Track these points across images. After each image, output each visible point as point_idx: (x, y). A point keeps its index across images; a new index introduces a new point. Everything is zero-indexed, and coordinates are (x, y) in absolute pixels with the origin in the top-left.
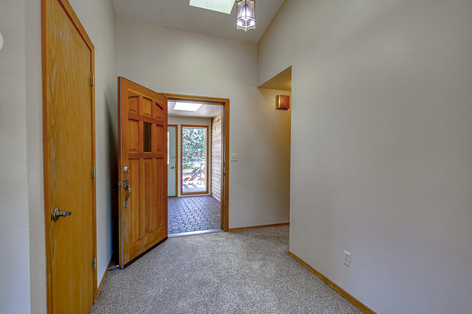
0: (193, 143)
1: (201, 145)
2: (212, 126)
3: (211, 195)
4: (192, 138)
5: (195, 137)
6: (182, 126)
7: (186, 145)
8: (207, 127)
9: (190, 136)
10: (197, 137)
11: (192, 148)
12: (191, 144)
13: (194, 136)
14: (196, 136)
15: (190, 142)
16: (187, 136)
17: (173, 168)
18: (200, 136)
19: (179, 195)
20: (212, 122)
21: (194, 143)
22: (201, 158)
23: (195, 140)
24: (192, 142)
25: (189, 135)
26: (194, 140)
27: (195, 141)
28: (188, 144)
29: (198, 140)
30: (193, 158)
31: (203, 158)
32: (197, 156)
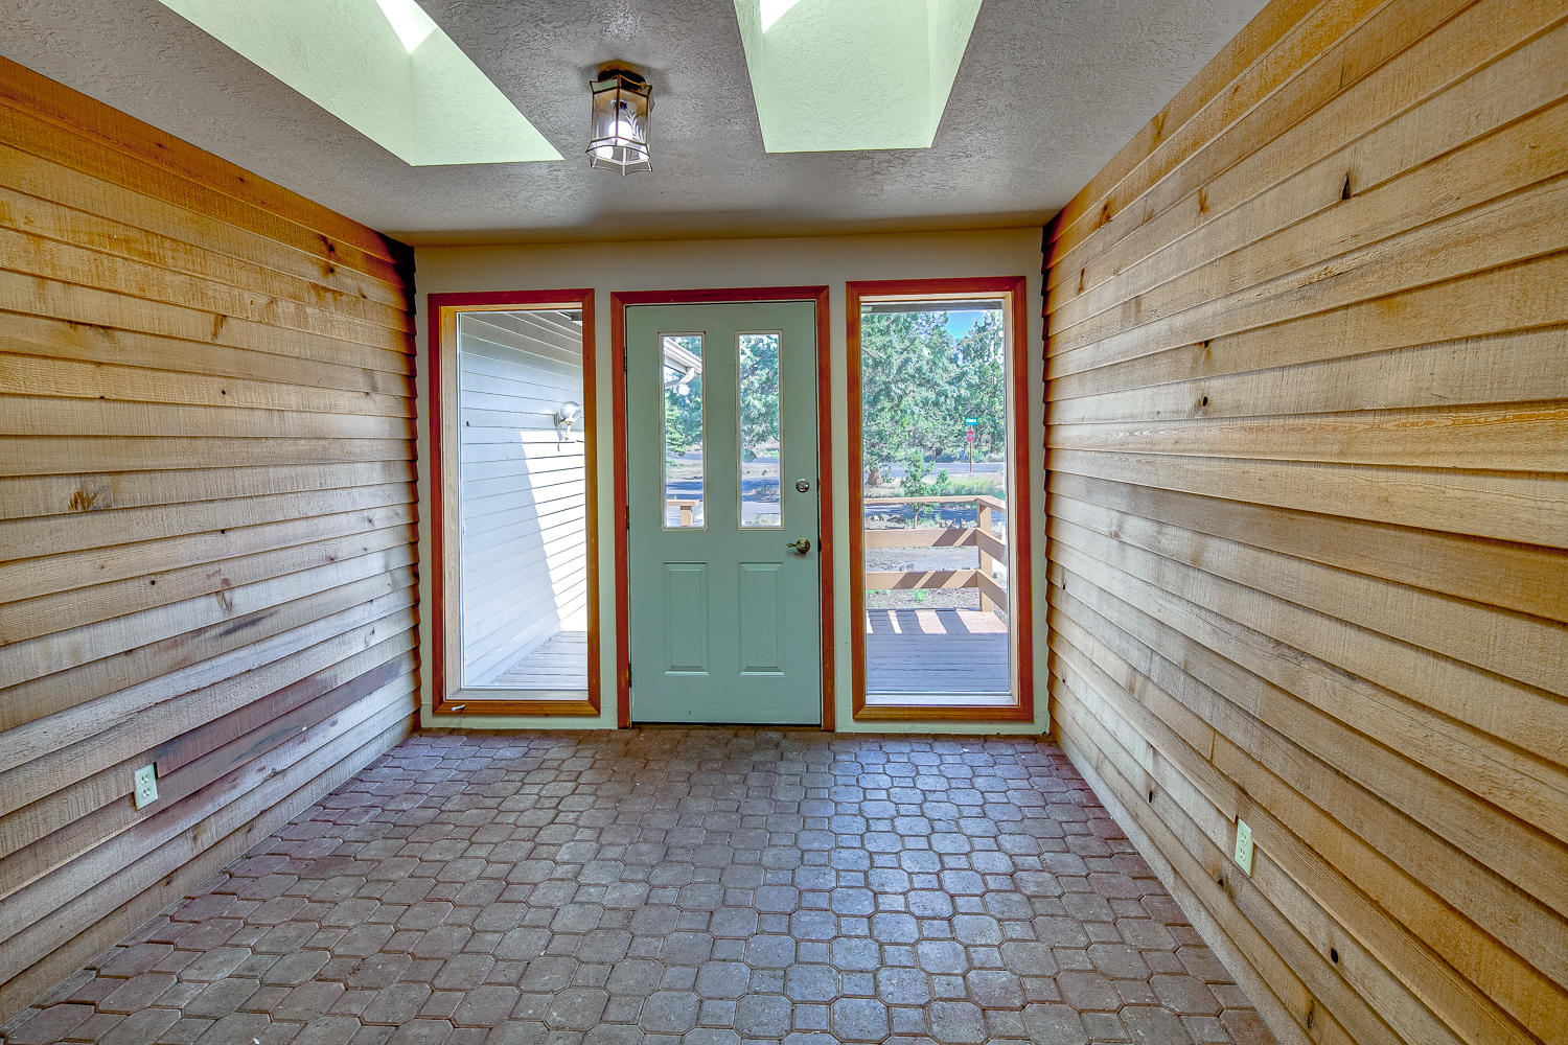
0: (942, 399)
1: (978, 405)
2: (1047, 273)
3: (1052, 740)
4: (940, 378)
5: (953, 375)
6: (858, 288)
7: (917, 405)
8: (1014, 284)
9: (931, 371)
10: (959, 371)
11: (944, 419)
12: (936, 404)
13: (945, 370)
14: (954, 370)
15: (932, 395)
16: (919, 370)
17: (803, 552)
18: (970, 368)
19: (845, 722)
20: (1049, 248)
21: (946, 397)
22: (976, 451)
23: (950, 383)
24: (938, 395)
25: (925, 368)
26: (947, 387)
27: (953, 387)
28: (925, 403)
29: (963, 383)
30: (948, 451)
31: (985, 449)
32: (961, 444)
